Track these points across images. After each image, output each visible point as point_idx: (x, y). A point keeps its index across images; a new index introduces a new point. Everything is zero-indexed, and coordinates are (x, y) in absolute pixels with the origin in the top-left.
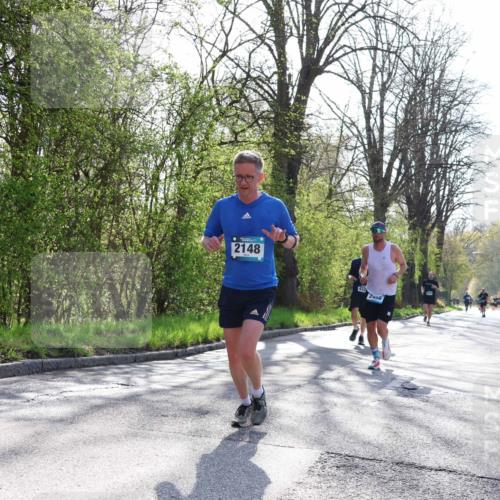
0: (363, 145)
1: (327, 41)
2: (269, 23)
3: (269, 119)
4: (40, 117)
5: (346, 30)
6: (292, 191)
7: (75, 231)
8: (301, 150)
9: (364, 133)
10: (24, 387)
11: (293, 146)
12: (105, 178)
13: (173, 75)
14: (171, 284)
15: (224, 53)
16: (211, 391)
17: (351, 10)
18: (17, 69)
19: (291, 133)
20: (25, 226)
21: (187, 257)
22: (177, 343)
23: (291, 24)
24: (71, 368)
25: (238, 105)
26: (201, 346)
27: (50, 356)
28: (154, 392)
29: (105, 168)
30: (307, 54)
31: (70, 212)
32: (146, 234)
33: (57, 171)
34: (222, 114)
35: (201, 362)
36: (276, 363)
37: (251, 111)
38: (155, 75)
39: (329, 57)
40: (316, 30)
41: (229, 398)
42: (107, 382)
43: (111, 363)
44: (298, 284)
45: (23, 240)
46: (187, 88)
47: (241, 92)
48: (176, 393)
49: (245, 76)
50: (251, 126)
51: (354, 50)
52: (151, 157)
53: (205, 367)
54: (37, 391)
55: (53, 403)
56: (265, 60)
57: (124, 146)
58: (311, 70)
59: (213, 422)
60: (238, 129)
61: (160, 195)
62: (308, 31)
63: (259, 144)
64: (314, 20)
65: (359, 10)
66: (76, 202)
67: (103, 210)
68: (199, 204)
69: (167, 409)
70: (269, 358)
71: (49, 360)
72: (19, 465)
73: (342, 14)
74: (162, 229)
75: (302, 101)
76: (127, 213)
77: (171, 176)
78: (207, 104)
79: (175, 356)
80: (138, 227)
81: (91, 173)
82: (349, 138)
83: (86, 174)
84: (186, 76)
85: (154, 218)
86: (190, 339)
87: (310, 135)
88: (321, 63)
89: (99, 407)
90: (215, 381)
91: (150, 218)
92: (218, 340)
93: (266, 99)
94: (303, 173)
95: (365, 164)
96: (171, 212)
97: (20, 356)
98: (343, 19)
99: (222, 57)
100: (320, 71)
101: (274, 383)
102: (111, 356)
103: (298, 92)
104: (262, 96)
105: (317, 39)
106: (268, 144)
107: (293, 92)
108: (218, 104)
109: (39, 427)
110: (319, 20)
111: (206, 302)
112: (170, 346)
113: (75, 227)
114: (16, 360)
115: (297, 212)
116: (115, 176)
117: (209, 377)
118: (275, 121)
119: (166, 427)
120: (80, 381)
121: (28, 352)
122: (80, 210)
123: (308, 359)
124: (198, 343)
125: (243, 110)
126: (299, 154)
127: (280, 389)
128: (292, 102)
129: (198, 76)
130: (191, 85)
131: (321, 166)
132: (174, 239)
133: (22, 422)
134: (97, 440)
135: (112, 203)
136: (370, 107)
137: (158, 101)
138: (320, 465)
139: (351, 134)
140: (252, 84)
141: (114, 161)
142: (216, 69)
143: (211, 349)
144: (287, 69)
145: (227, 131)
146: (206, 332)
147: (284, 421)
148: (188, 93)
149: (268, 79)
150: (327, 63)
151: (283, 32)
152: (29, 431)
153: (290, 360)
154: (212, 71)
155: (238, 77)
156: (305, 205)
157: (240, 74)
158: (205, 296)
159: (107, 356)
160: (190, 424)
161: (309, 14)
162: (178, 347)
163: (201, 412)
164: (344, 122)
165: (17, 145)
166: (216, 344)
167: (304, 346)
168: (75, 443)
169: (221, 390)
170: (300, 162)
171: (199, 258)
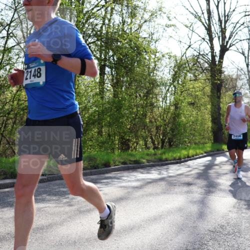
0: (246, 77)
1: (230, 38)
2: (206, 33)
3: (208, 70)
4: (123, 75)
5: (237, 33)
6: (219, 97)
7: (137, 117)
8: (222, 81)
9: (247, 73)
10: (122, 175)
11: (219, 80)
12: (147, 96)
13: (171, 56)
14: (174, 136)
15: (190, 46)
16: (192, 176)
17: (238, 25)
18: (114, 59)
19: (218, 75)
20: (119, 116)
21: (179, 125)
22: (177, 158)
23: (215, 32)
24: (139, 168)
25: (195, 65)
26: (186, 159)
27: (130, 164)
28: (170, 177)
29: (147, 92)
30: (222, 43)
31: (135, 110)
32: (164, 117)
33: (130, 95)
34: (191, 69)
35: (187, 165)
36: (217, 165)
37: (201, 67)
38: (163, 56)
39: (231, 44)
40: (225, 34)
41: (199, 179)
42: (153, 173)
43: (153, 166)
44: (223, 134)
45: (119, 121)
46: (176, 61)
47: (197, 60)
48: (178, 177)
49: (198, 54)
50: (202, 73)
51: (241, 41)
52: (164, 88)
53: (189, 167)
54: (127, 177)
55: (133, 181)
56: (205, 47)
57: (154, 84)
58: (224, 49)
59: (194, 188)
60: (197, 75)
61: (168, 102)
62: (222, 35)
63: (205, 80)
64: (224, 30)
65: (242, 25)
66: (137, 106)
67: (147, 109)
68: (183, 104)
69: (176, 183)
70: (213, 163)
71: (131, 165)
72: (124, 203)
73: (235, 27)
74: (169, 115)
75: (221, 62)
76: (155, 110)
77: (172, 94)
78: (184, 66)
79: (177, 163)
80: (160, 114)
81: (142, 95)
82: (240, 75)
83: (140, 95)
84: (175, 56)
85: (166, 111)
86: (182, 156)
87: (225, 75)
88: (228, 47)
89: (150, 183)
90: (193, 172)
91: (165, 110)
92: (193, 156)
93: (206, 62)
94: (223, 90)
95: (247, 85)
96: (172, 108)
97: (120, 164)
98: (236, 29)
99: (189, 47)
100: (228, 50)
101: (217, 173)
102: (153, 163)
103: (219, 59)
104: (205, 61)
105: (225, 37)
106: (209, 79)
107: (217, 59)
108: (189, 65)
109: (129, 190)
110: (226, 30)
111: (187, 142)
112: (175, 159)
113: (137, 115)
114: (119, 165)
115: (221, 105)
116: (151, 96)
117: (191, 171)
118: (211, 71)
119: (176, 190)
120: (142, 173)
121: (123, 163)
122: (139, 109)
123: (229, 163)
124: (185, 158)
125: (198, 67)
126: (221, 83)
127: (219, 175)
128: (217, 63)
129: (180, 56)
130: (177, 59)
131: (230, 87)
132: (174, 118)
133: (123, 188)
134: (151, 195)
135: (150, 106)
136: (248, 62)
137: (166, 66)
138: (238, 204)
139: (241, 74)
140: (201, 57)
141: (150, 90)
142: (187, 53)
143: (191, 160)
144: (214, 50)
145: (192, 75)
146: (188, 154)
147: (222, 187)
148: (177, 62)
149: (207, 54)
150: (230, 46)
151: (212, 36)
152: (126, 191)
153: (222, 163)
154: (185, 53)
155: (195, 55)
156: (225, 102)
157: (196, 54)
158: (187, 140)
159: (151, 163)
160: (185, 189)
161: (222, 28)
162: (178, 160)
163: (189, 184)
164: (238, 69)
165: (115, 87)
166: (192, 158)
167: (227, 158)
168: (143, 196)
169: (196, 176)
170: (222, 86)
171: (185, 125)
